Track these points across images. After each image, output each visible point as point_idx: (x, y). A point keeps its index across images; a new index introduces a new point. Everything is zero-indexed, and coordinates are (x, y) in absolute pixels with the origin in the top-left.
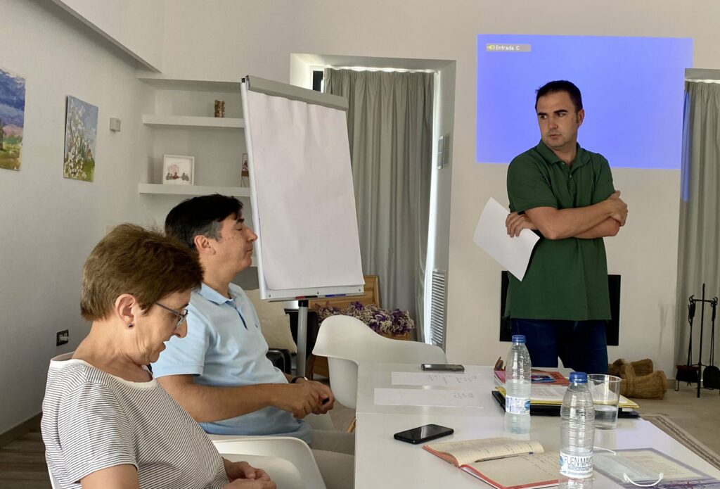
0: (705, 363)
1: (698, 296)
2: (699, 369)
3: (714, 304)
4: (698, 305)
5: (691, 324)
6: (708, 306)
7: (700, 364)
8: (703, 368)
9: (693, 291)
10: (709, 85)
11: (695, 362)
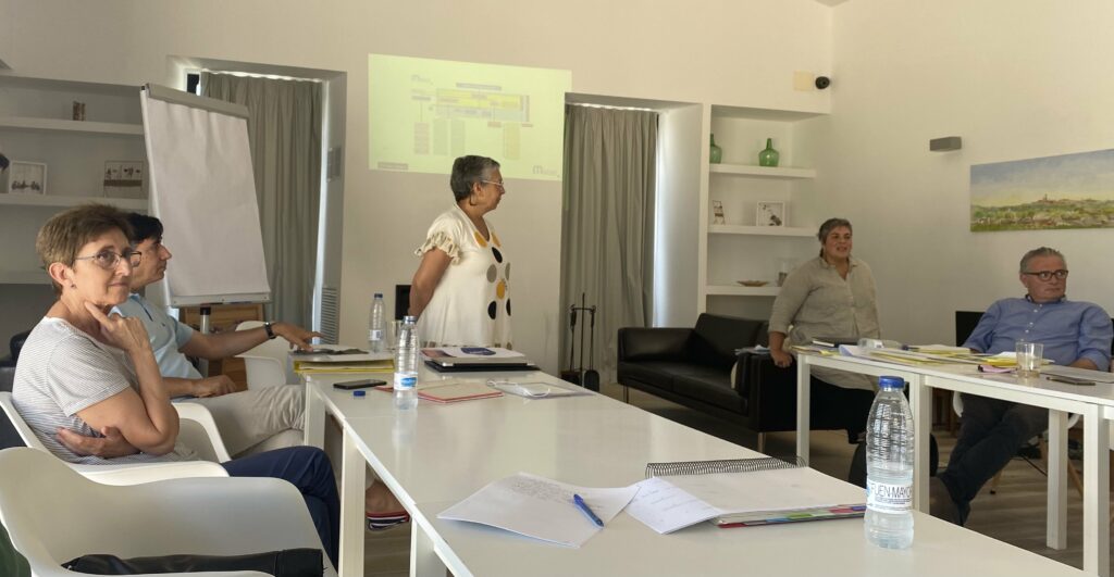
0: (586, 367)
1: (579, 305)
2: (581, 374)
3: (593, 311)
4: (579, 313)
5: (573, 331)
6: (588, 314)
7: (581, 369)
8: (584, 372)
9: (575, 301)
10: (586, 108)
11: (576, 366)
